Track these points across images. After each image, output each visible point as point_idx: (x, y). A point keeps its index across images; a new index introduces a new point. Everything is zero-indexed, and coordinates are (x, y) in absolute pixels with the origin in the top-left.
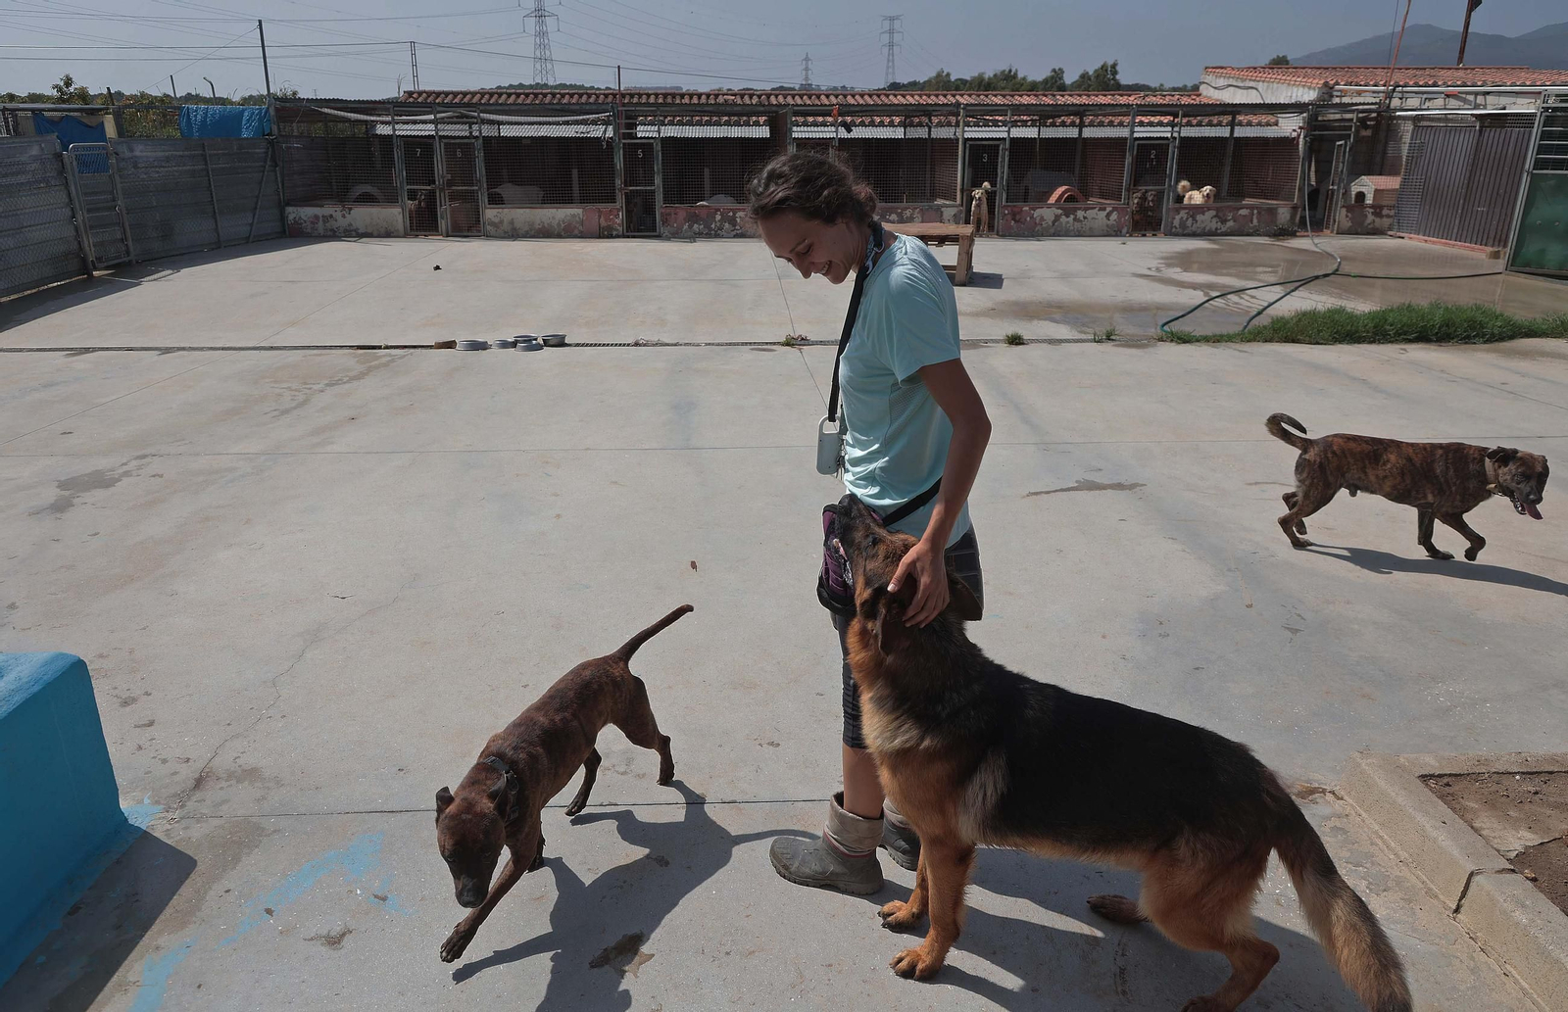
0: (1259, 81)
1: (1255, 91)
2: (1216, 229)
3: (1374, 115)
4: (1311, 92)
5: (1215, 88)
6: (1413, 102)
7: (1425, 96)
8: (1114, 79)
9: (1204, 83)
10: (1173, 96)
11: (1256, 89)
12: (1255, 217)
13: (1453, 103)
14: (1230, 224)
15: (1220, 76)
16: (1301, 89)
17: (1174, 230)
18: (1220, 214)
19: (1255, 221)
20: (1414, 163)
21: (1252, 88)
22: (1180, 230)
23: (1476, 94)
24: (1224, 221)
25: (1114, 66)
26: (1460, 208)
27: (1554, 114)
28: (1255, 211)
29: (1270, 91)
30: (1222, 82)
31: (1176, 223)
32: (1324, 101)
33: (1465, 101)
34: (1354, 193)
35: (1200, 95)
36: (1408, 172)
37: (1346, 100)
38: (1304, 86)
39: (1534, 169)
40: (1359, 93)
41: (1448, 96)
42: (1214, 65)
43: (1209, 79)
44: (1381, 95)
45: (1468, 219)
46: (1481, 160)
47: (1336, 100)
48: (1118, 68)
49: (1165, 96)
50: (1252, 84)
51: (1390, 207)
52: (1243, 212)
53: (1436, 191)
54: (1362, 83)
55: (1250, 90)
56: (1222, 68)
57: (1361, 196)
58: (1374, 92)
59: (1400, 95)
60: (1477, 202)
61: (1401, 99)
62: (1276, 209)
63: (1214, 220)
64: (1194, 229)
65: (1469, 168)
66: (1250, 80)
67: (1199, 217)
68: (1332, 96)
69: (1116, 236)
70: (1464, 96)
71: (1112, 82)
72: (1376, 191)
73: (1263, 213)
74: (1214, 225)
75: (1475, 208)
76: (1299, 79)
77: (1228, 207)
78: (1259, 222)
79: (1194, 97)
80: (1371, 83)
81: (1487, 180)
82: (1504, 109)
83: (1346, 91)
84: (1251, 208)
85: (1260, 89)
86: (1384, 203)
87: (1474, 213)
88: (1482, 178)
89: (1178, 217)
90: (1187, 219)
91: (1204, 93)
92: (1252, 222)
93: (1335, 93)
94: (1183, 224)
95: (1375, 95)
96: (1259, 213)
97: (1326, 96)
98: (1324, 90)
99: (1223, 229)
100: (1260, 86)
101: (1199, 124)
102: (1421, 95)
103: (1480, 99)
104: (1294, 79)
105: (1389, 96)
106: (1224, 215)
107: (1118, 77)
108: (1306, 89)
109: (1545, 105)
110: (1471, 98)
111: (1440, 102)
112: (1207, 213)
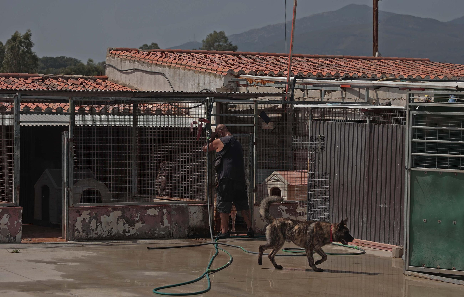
0: (165, 67)
1: (161, 77)
2: (124, 232)
3: (280, 106)
4: (218, 80)
5: (121, 71)
6: (314, 94)
7: (324, 88)
8: (29, 52)
9: (109, 66)
10: (76, 79)
11: (163, 75)
12: (165, 217)
13: (349, 96)
14: (139, 225)
15: (126, 60)
16: (207, 77)
17: (76, 234)
18: (127, 215)
19: (166, 221)
20: (317, 157)
21: (159, 73)
22: (83, 234)
23: (368, 88)
24: (132, 223)
25: (27, 36)
26: (365, 205)
27: (421, 113)
28: (165, 211)
29: (177, 77)
30: (127, 66)
31: (78, 225)
32: (232, 89)
33: (359, 95)
34: (269, 189)
35: (107, 79)
36: (314, 168)
37: (252, 90)
38: (210, 74)
39: (412, 166)
40: (264, 83)
41: (344, 89)
42: (119, 47)
43: (113, 61)
44: (284, 86)
45: (374, 216)
46: (375, 156)
47: (243, 90)
48: (32, 39)
49: (67, 79)
50: (158, 69)
51: (303, 205)
52: (152, 212)
53: (341, 187)
54: (267, 72)
55: (157, 76)
56: (127, 50)
57: (276, 191)
58: (276, 82)
59: (301, 86)
60: (378, 200)
61: (303, 90)
62: (187, 207)
63: (121, 222)
64: (99, 231)
65: (367, 164)
66: (156, 65)
67: (104, 219)
68: (238, 85)
69: (10, 242)
70: (358, 90)
71: (28, 55)
72: (290, 186)
73: (173, 212)
74: (121, 227)
75: (378, 205)
76: (204, 66)
77: (134, 206)
78: (170, 222)
79: (100, 81)
80: (276, 72)
81: (384, 176)
82: (389, 104)
83: (251, 80)
84: (160, 207)
85: (167, 75)
86: (297, 200)
87: (378, 210)
88: (379, 174)
89: (79, 219)
90: (90, 221)
91: (111, 77)
92: (162, 222)
93: (241, 82)
94: (86, 225)
95: (278, 86)
96: (169, 213)
97: (233, 85)
98: (231, 78)
99: (132, 232)
100: (167, 71)
101: (104, 112)
102: (320, 88)
103: (372, 94)
104: (199, 65)
105: (292, 86)
106: (131, 216)
107: (33, 49)
108: (212, 77)
109: (411, 104)
110: (363, 92)
111: (337, 95)
112: (111, 214)
